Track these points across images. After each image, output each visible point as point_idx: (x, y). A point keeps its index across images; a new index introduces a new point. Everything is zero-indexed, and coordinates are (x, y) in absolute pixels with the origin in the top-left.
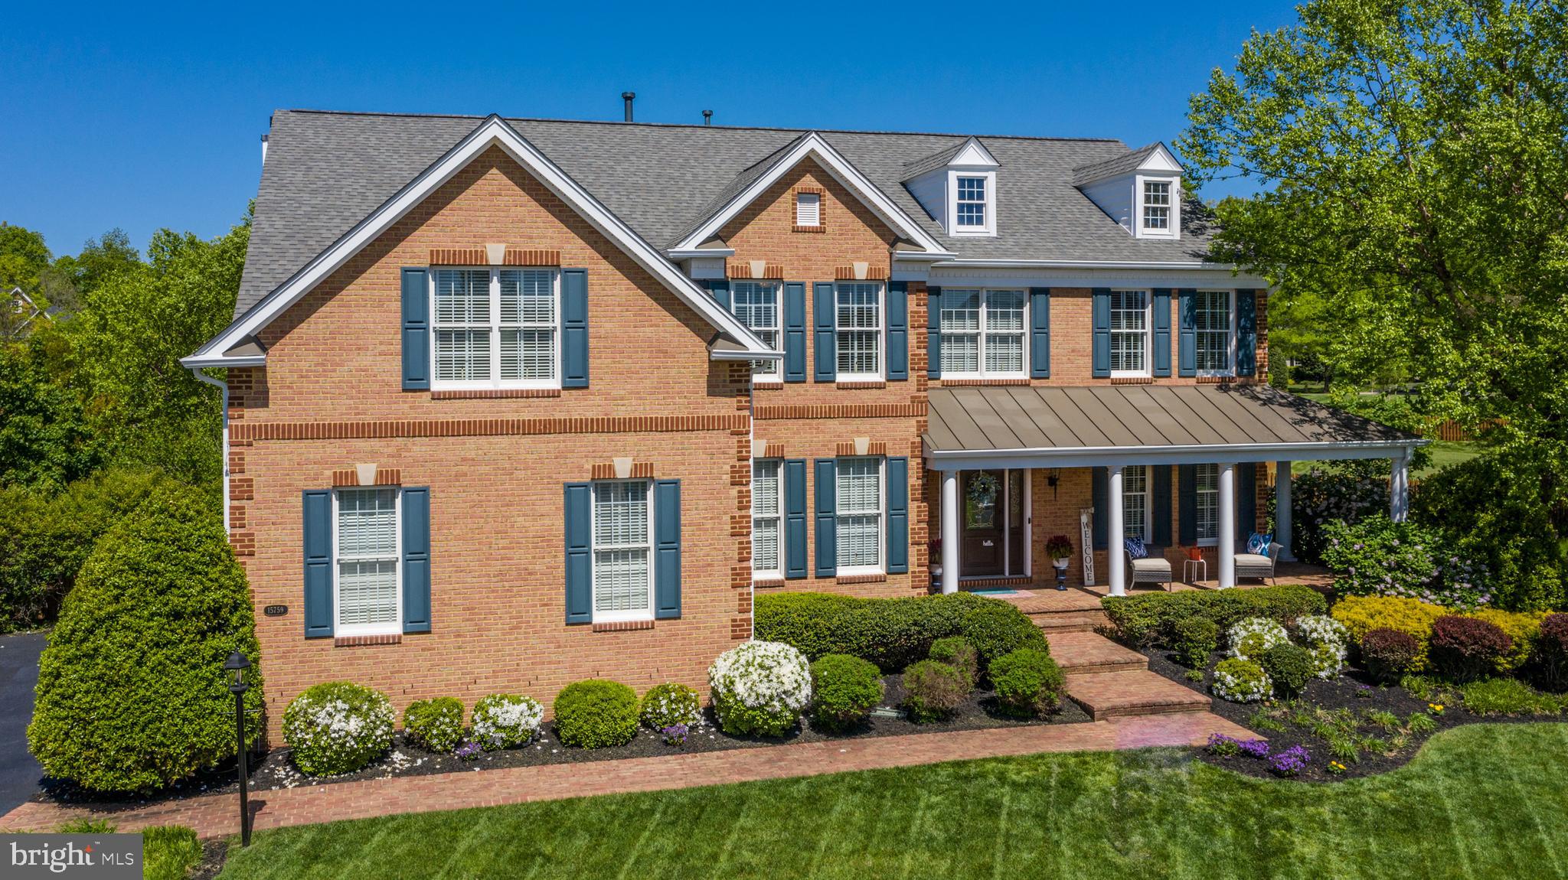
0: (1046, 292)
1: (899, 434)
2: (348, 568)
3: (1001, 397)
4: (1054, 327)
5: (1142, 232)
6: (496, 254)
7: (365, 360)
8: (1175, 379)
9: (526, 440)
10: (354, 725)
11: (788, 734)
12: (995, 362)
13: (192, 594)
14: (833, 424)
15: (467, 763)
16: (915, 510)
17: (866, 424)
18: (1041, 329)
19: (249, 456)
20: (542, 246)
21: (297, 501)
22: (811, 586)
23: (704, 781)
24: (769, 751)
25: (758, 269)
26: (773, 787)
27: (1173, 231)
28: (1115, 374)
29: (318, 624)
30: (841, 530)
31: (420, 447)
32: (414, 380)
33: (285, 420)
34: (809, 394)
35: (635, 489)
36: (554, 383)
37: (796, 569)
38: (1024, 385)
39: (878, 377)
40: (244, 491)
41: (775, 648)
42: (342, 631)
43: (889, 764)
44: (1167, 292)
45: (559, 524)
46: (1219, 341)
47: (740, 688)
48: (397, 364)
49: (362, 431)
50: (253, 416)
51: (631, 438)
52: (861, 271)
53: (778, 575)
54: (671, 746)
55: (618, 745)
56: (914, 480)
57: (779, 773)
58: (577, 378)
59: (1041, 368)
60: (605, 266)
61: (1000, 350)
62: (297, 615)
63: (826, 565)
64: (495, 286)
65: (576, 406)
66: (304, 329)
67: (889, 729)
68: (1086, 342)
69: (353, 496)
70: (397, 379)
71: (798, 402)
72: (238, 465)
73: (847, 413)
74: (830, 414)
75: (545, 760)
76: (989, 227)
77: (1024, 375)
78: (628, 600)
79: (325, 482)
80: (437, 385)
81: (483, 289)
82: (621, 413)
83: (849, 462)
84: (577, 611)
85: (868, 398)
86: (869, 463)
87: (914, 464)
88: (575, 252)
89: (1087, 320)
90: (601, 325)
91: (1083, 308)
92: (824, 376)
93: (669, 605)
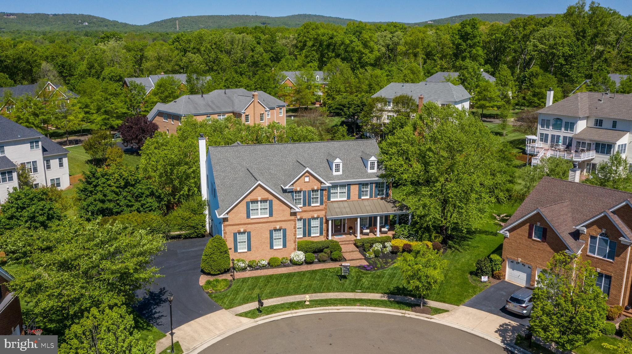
0: (350, 185)
1: (322, 214)
2: (239, 242)
3: (341, 204)
4: (351, 191)
5: (370, 171)
6: (259, 199)
7: (241, 215)
8: (373, 198)
9: (264, 224)
10: (243, 265)
11: (302, 264)
12: (341, 197)
13: (222, 249)
14: (311, 213)
15: (257, 269)
16: (324, 226)
17: (316, 212)
18: (349, 191)
19: (226, 228)
20: (266, 197)
21: (233, 234)
22: (307, 239)
23: (290, 272)
24: (299, 267)
25: (298, 189)
26: (298, 272)
27: (375, 170)
28: (363, 198)
29: (236, 250)
30: (312, 229)
31: (249, 226)
32: (248, 216)
33: (231, 223)
34: (307, 208)
35: (280, 230)
36: (268, 216)
37: (304, 235)
38: (346, 201)
39: (318, 204)
40: (225, 233)
41: (300, 252)
42: (239, 251)
43: (315, 269)
44: (373, 183)
45: (269, 235)
46: (383, 191)
47: (295, 259)
48: (246, 215)
49: (241, 224)
50: (226, 223)
51: (279, 223)
52: (316, 188)
53: (302, 236)
54: (285, 266)
55: (278, 266)
56: (324, 221)
57: (300, 270)
58: (271, 214)
59: (349, 197)
60: (275, 199)
61: (342, 194)
62: (233, 249)
63: (309, 235)
64: (259, 202)
65: (271, 219)
66: (233, 211)
67: (316, 263)
68: (357, 193)
69: (240, 233)
70: (246, 217)
71: (305, 210)
72: (224, 230)
73: (313, 211)
74: (310, 211)
75: (268, 268)
76: (341, 173)
77: (345, 199)
78: (278, 245)
79: (236, 232)
80: (251, 217)
81: (257, 203)
82: (278, 220)
83: (314, 218)
84: (271, 247)
85: (317, 208)
86: (317, 218)
87: (324, 218)
88: (271, 197)
89: (357, 189)
90: (274, 207)
91: (357, 186)
92: (309, 205)
93: (285, 245)
